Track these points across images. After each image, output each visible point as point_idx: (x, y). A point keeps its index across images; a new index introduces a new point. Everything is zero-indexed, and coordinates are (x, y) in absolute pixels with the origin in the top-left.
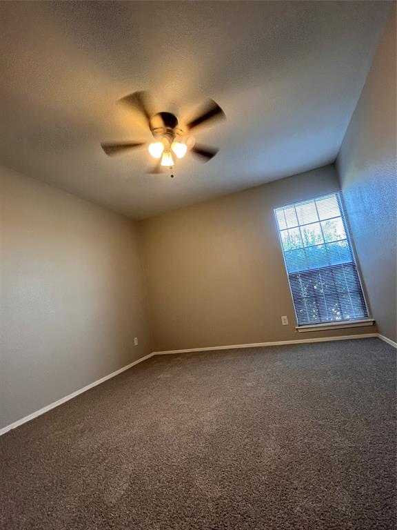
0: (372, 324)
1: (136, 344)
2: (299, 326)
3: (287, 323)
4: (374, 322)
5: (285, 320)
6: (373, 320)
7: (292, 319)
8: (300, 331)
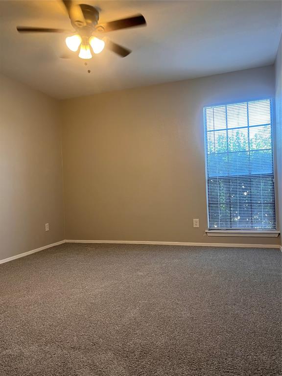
0: (277, 236)
1: (47, 229)
2: (209, 230)
3: (198, 226)
4: (279, 234)
5: (196, 223)
6: (279, 232)
7: (203, 222)
8: (209, 235)
